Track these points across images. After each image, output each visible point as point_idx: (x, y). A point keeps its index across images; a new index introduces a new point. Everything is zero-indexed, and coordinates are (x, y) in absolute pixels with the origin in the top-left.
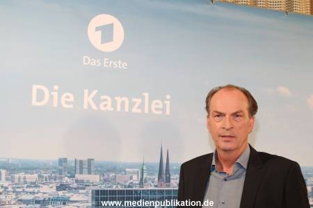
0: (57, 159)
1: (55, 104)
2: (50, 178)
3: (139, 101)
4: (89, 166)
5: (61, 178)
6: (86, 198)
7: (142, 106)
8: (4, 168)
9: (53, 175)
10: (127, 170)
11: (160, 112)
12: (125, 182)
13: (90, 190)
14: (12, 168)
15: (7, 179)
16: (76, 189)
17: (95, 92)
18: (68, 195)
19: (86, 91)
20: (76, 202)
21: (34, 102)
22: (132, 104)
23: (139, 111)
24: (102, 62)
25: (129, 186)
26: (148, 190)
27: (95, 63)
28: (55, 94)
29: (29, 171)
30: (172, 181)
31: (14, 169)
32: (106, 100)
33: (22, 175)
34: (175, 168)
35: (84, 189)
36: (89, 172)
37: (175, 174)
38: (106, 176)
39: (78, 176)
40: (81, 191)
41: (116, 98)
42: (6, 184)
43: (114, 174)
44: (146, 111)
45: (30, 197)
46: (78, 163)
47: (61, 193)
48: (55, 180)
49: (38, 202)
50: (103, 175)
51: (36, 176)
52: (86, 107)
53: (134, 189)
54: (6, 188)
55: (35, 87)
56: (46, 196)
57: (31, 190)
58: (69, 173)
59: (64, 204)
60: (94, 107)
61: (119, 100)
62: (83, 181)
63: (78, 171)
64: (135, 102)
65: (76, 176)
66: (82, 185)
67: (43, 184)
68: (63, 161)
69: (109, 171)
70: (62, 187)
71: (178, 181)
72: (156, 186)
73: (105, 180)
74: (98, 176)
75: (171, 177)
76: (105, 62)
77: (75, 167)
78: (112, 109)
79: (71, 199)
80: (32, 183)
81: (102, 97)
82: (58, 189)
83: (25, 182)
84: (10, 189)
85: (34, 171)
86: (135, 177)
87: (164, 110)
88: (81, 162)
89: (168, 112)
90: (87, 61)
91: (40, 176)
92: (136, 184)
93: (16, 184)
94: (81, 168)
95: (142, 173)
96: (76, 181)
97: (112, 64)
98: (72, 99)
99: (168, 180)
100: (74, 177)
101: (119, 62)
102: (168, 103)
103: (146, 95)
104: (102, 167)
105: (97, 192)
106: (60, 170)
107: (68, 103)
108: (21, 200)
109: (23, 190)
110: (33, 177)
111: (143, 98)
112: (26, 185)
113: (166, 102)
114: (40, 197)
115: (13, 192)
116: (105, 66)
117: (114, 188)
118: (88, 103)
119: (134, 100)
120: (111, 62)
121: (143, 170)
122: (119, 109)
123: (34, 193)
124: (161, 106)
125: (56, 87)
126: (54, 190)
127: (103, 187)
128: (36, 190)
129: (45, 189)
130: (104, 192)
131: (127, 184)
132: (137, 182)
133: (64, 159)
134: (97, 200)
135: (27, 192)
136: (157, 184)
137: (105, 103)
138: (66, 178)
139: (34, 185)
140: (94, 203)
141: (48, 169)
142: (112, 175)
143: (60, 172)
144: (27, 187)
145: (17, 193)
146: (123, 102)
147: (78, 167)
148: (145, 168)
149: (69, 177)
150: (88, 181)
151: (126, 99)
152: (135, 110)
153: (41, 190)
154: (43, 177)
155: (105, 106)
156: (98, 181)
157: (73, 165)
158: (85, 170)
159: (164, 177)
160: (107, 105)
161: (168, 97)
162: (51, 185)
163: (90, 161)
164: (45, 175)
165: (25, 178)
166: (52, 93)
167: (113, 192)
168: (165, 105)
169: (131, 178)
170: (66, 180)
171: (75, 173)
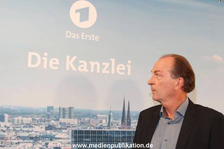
0: (46, 107)
1: (45, 67)
2: (41, 120)
3: (107, 65)
4: (70, 112)
5: (49, 121)
6: (67, 136)
7: (109, 68)
8: (7, 113)
9: (43, 119)
10: (98, 116)
11: (123, 73)
12: (97, 125)
13: (70, 130)
14: (13, 113)
15: (9, 121)
16: (59, 129)
17: (74, 58)
18: (54, 133)
19: (68, 57)
20: (60, 138)
21: (30, 65)
22: (102, 67)
23: (108, 72)
24: (80, 35)
25: (99, 128)
26: (114, 131)
27: (75, 36)
28: (45, 59)
29: (25, 115)
30: (132, 125)
31: (14, 114)
32: (83, 64)
33: (20, 118)
34: (134, 115)
35: (66, 129)
36: (70, 117)
37: (134, 119)
38: (82, 120)
39: (62, 120)
40: (63, 131)
41: (91, 62)
42: (8, 125)
43: (88, 119)
44: (113, 72)
45: (26, 134)
46: (62, 110)
47: (48, 132)
48: (45, 122)
49: (31, 138)
50: (80, 119)
51: (30, 119)
52: (68, 69)
53: (103, 130)
54: (8, 127)
55: (30, 54)
56: (38, 134)
57: (26, 129)
58: (54, 117)
59: (51, 140)
60: (74, 69)
61: (92, 64)
62: (65, 123)
63: (61, 116)
64: (105, 66)
65: (60, 119)
66: (65, 126)
67: (36, 125)
68: (50, 108)
69: (85, 116)
70: (50, 128)
71: (136, 125)
72: (120, 128)
73: (82, 123)
74: (76, 120)
75: (132, 122)
76: (82, 36)
77: (60, 113)
78: (87, 71)
79: (56, 137)
80: (27, 124)
81: (80, 62)
82: (47, 129)
83: (22, 124)
84: (11, 128)
85: (29, 116)
86: (104, 121)
87: (126, 71)
88: (64, 109)
89: (129, 73)
90: (69, 35)
91: (33, 119)
92: (104, 126)
93: (16, 125)
94: (64, 114)
95: (110, 118)
96: (60, 123)
97: (88, 37)
98: (57, 63)
99: (129, 124)
100: (59, 120)
101: (93, 36)
102: (129, 66)
103: (113, 60)
104: (80, 113)
105: (76, 132)
106: (49, 115)
107: (54, 66)
108: (19, 137)
109: (21, 129)
110: (28, 120)
111: (111, 62)
112: (22, 126)
113: (127, 66)
114: (33, 134)
115: (14, 131)
116: (82, 38)
117: (88, 129)
118: (70, 66)
119: (104, 64)
120: (86, 36)
121: (110, 116)
122: (92, 70)
123: (28, 131)
124: (124, 68)
125: (46, 54)
126: (44, 129)
127: (80, 128)
128: (30, 129)
129: (37, 128)
130: (81, 132)
131: (98, 126)
132: (106, 125)
133: (51, 107)
134: (75, 137)
135: (24, 131)
136: (120, 126)
137: (82, 66)
138: (53, 121)
139: (29, 125)
140: (73, 140)
141: (39, 114)
142: (87, 119)
143: (48, 116)
144: (24, 127)
145: (17, 131)
146: (96, 65)
147: (61, 113)
148: (111, 115)
149: (55, 120)
150: (69, 124)
151: (98, 63)
152: (104, 71)
153: (34, 129)
154: (35, 120)
155: (82, 68)
156: (76, 123)
157: (58, 111)
158: (67, 116)
159: (126, 122)
160: (83, 68)
161: (129, 62)
162: (41, 126)
163: (70, 108)
164: (37, 119)
165: (22, 120)
166: (43, 58)
167: (87, 132)
168: (127, 68)
169: (101, 122)
170: (53, 122)
171: (60, 117)
